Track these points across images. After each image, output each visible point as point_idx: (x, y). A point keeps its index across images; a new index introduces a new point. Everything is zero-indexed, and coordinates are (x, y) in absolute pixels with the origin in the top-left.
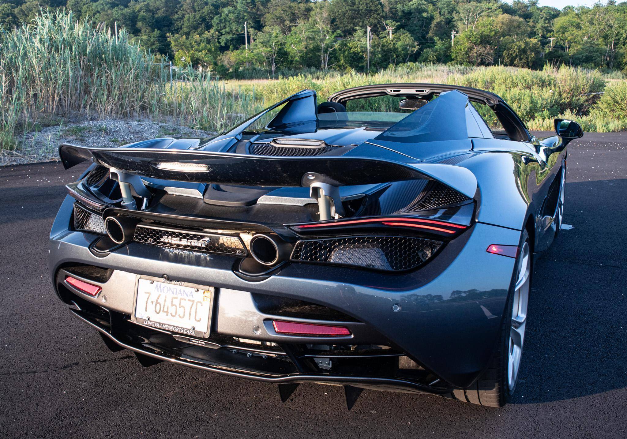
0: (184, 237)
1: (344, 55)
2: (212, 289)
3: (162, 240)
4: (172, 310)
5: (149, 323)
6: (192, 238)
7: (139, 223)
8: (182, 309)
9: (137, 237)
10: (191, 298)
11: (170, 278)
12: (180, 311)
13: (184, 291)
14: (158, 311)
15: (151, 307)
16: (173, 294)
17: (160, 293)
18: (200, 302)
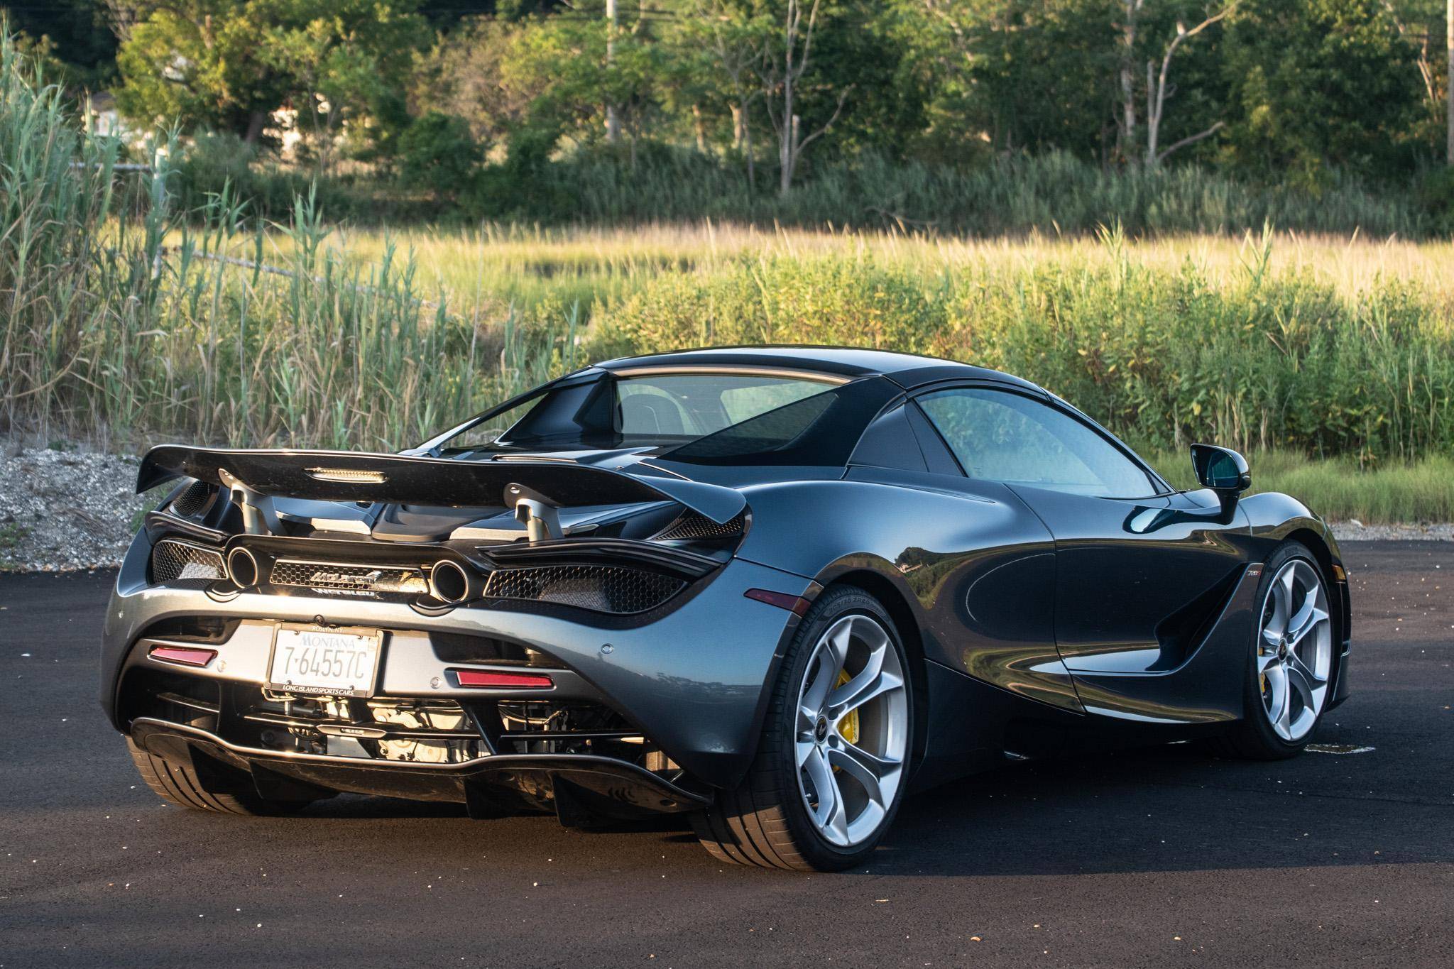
0: (346, 573)
1: (1270, 70)
2: (381, 634)
3: (312, 579)
4: (324, 667)
5: (291, 687)
6: (356, 574)
7: (280, 556)
8: (338, 663)
9: (275, 578)
10: (351, 648)
11: (324, 622)
12: (336, 668)
13: (342, 639)
14: (303, 670)
15: (294, 667)
16: (327, 645)
17: (308, 645)
18: (364, 652)
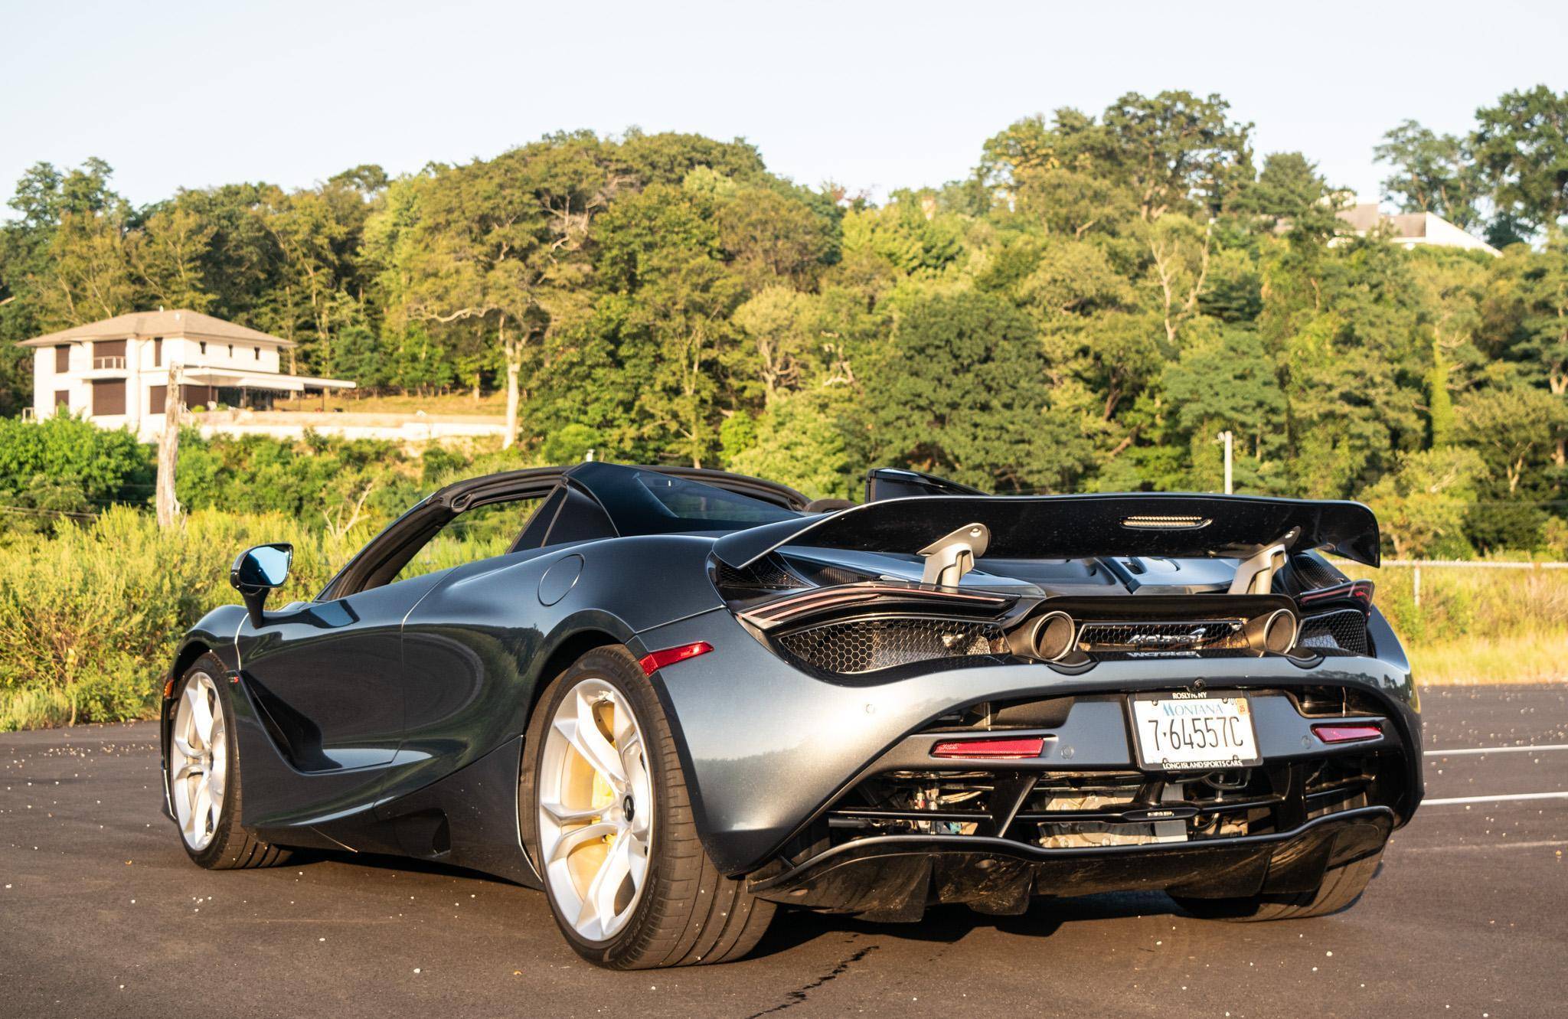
0: (1166, 633)
4: (1197, 738)
6: (1177, 633)
10: (1219, 715)
12: (1210, 737)
13: (1207, 706)
14: (1176, 746)
15: (1165, 742)
16: (1192, 713)
17: (1171, 717)
18: (1236, 718)
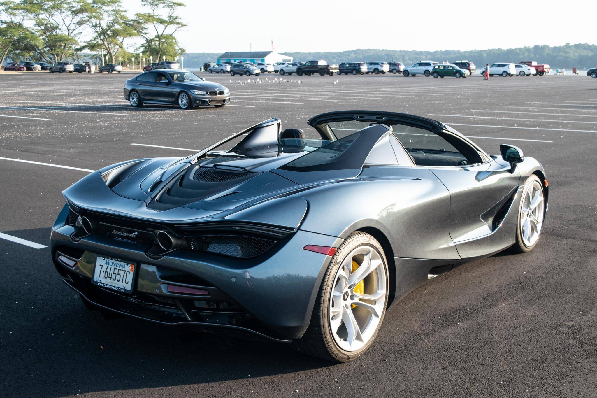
0: (124, 231)
3: (113, 232)
4: (114, 276)
5: (101, 284)
6: (128, 232)
7: (101, 221)
8: (119, 275)
10: (124, 269)
12: (118, 277)
13: (121, 265)
14: (106, 277)
15: (103, 274)
16: (115, 266)
17: (108, 266)
18: (129, 272)
